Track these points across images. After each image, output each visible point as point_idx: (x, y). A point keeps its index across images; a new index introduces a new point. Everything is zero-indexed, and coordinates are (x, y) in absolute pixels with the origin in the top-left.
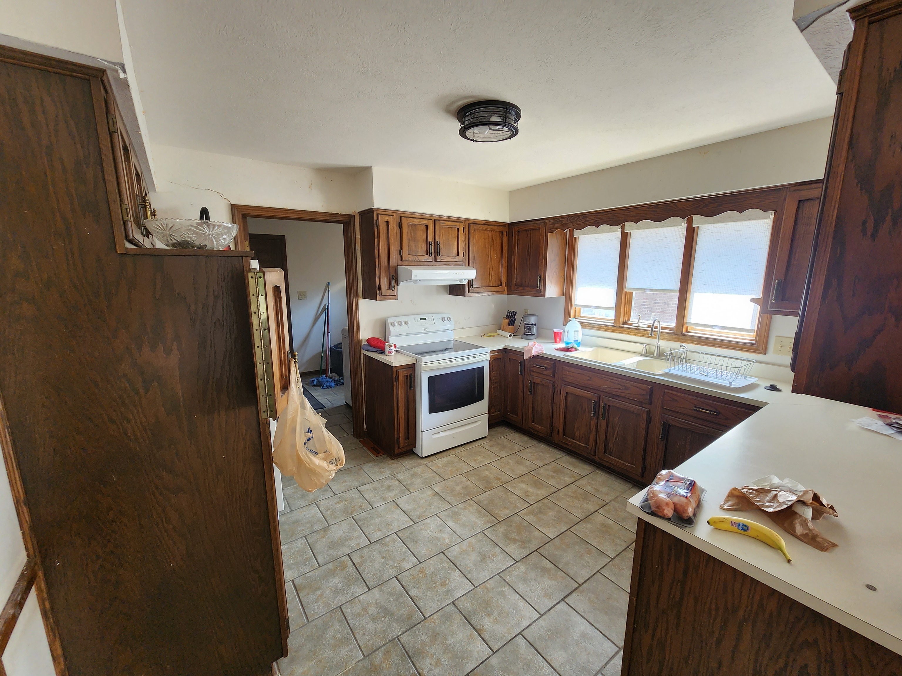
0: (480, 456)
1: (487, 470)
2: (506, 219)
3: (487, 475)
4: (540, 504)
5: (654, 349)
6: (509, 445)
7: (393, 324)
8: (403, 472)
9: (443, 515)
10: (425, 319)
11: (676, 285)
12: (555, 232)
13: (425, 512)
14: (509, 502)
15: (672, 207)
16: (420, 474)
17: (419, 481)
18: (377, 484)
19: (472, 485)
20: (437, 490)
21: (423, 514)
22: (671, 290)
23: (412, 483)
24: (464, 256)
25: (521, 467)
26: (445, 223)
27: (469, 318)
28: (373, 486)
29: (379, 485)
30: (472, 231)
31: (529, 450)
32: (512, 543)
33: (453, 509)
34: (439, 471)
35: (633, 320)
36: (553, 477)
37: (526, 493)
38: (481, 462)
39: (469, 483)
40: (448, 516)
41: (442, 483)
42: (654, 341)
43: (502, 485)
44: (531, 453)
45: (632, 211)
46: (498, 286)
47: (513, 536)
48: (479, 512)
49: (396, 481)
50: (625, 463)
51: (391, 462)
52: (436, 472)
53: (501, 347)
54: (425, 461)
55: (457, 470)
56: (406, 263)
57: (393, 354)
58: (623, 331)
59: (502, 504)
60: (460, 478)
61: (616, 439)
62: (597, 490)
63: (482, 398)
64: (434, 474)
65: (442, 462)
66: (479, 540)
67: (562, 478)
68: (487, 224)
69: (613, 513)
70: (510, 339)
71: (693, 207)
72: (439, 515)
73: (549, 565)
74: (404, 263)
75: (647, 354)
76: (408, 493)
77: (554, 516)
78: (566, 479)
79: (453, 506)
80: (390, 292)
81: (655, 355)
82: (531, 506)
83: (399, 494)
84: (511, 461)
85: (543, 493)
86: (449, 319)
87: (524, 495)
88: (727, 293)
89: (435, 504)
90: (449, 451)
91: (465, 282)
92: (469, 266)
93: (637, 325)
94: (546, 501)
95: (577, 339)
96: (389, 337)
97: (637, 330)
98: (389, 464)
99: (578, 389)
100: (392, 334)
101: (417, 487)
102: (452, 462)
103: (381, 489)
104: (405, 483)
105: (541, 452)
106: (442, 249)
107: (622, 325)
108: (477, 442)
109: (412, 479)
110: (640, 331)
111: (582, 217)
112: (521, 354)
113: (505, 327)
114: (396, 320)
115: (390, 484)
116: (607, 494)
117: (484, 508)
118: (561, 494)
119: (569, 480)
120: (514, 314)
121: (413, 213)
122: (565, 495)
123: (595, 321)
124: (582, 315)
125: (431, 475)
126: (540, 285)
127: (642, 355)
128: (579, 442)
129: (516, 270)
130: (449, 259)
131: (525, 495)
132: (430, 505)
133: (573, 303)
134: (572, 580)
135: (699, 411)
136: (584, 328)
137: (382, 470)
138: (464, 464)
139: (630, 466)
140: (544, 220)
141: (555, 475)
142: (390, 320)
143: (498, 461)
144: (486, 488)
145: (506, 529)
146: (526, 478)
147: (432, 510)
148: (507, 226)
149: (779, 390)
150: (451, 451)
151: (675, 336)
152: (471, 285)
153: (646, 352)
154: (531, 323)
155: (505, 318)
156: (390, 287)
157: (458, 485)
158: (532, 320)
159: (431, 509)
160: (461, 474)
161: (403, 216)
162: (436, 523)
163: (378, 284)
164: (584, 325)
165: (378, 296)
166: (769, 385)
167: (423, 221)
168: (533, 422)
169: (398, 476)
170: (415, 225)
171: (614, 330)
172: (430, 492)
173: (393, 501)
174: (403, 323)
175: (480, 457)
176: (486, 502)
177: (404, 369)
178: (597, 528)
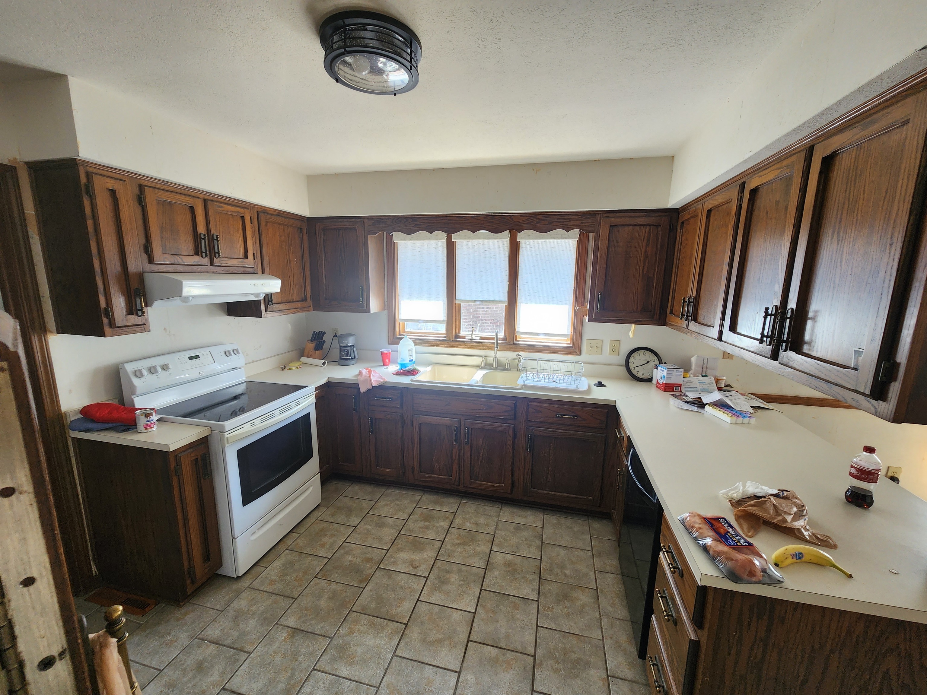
0: (325, 536)
1: (347, 553)
2: (305, 211)
3: (351, 561)
4: (435, 571)
5: (490, 360)
6: (355, 505)
7: (138, 374)
8: (214, 620)
9: (324, 664)
10: (198, 357)
11: (504, 296)
12: (377, 235)
13: (293, 675)
14: (401, 588)
15: (508, 219)
16: (248, 610)
17: (252, 623)
18: (171, 673)
19: (340, 588)
20: (292, 622)
21: (293, 682)
22: (500, 301)
23: (243, 634)
24: (255, 259)
25: (386, 530)
26: (222, 207)
27: (260, 347)
28: (164, 681)
29: (177, 672)
30: (263, 224)
31: (381, 503)
32: (439, 648)
33: (335, 642)
34: (278, 587)
35: (464, 331)
36: (427, 528)
37: (412, 564)
38: (332, 544)
39: (333, 586)
40: (334, 660)
41: (294, 606)
42: (492, 353)
43: (378, 567)
44: (386, 505)
45: (469, 220)
46: (303, 300)
47: (434, 635)
48: (372, 625)
49: (209, 646)
50: (494, 484)
51: (179, 613)
52: (275, 592)
53: (323, 381)
54: (245, 583)
55: (305, 573)
56: (161, 268)
57: (154, 429)
58: (458, 345)
59: (393, 596)
60: (316, 584)
61: (481, 462)
62: (477, 524)
63: (311, 456)
64: (273, 597)
65: (276, 571)
66: (398, 672)
67: (437, 525)
68: (282, 215)
69: (505, 544)
70: (324, 368)
71: (527, 222)
72: (320, 666)
73: (494, 652)
74: (154, 267)
75: (486, 366)
76: (243, 656)
77: (458, 580)
78: (442, 524)
79: (332, 638)
80: (133, 319)
81: (494, 366)
82: (428, 581)
83: (228, 670)
84: (370, 527)
85: (429, 554)
86: (236, 352)
87: (411, 568)
88: (547, 303)
89: (302, 650)
90: (277, 549)
91: (261, 298)
92: (263, 273)
93: (470, 338)
94: (439, 564)
95: (412, 359)
96: (133, 397)
97: (471, 344)
98: (178, 620)
99: (434, 417)
100: (138, 392)
101: (254, 637)
102: (291, 564)
103: (185, 679)
104: (228, 642)
105: (397, 500)
106: (223, 247)
107: (455, 338)
108: (311, 516)
109: (238, 625)
110: (475, 344)
111: (411, 220)
112: (356, 387)
113: (311, 353)
114: (143, 365)
115: (200, 658)
116: (487, 525)
117: (376, 615)
118: (448, 545)
119: (445, 524)
120: (322, 334)
121: (166, 183)
122: (453, 545)
123: (424, 336)
124: (406, 330)
125: (269, 602)
126: (362, 298)
127: (482, 368)
128: (440, 475)
129: (324, 280)
130: (235, 262)
131: (413, 568)
132: (294, 657)
133: (397, 318)
134: (525, 656)
135: (563, 417)
136: (418, 345)
137: (169, 638)
138: (310, 558)
139: (499, 486)
140: (360, 218)
141: (427, 524)
142: (130, 368)
143: (353, 534)
144: (361, 582)
145: (420, 631)
146: (400, 542)
147: (304, 665)
148: (305, 221)
149: (604, 386)
150: (280, 546)
151: (508, 346)
152: (269, 301)
153: (485, 365)
154: (349, 345)
155: (310, 341)
156: (132, 310)
157: (319, 597)
158: (350, 341)
159: (300, 663)
160: (315, 577)
161: (145, 184)
162: (322, 685)
163: (103, 304)
164: (416, 342)
165: (107, 329)
166: (597, 382)
167: (185, 199)
168: (377, 465)
169: (208, 633)
170: (170, 204)
171: (448, 344)
172: (283, 634)
173: (223, 689)
174: (159, 369)
175: (327, 538)
176: (373, 605)
177: (190, 450)
178: (505, 571)
